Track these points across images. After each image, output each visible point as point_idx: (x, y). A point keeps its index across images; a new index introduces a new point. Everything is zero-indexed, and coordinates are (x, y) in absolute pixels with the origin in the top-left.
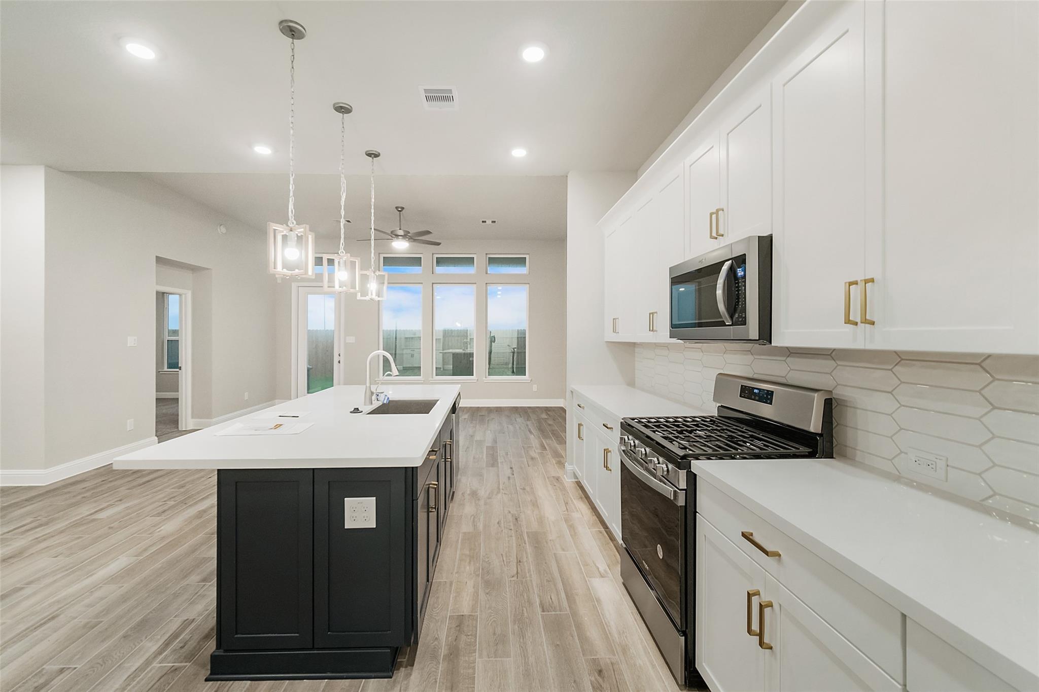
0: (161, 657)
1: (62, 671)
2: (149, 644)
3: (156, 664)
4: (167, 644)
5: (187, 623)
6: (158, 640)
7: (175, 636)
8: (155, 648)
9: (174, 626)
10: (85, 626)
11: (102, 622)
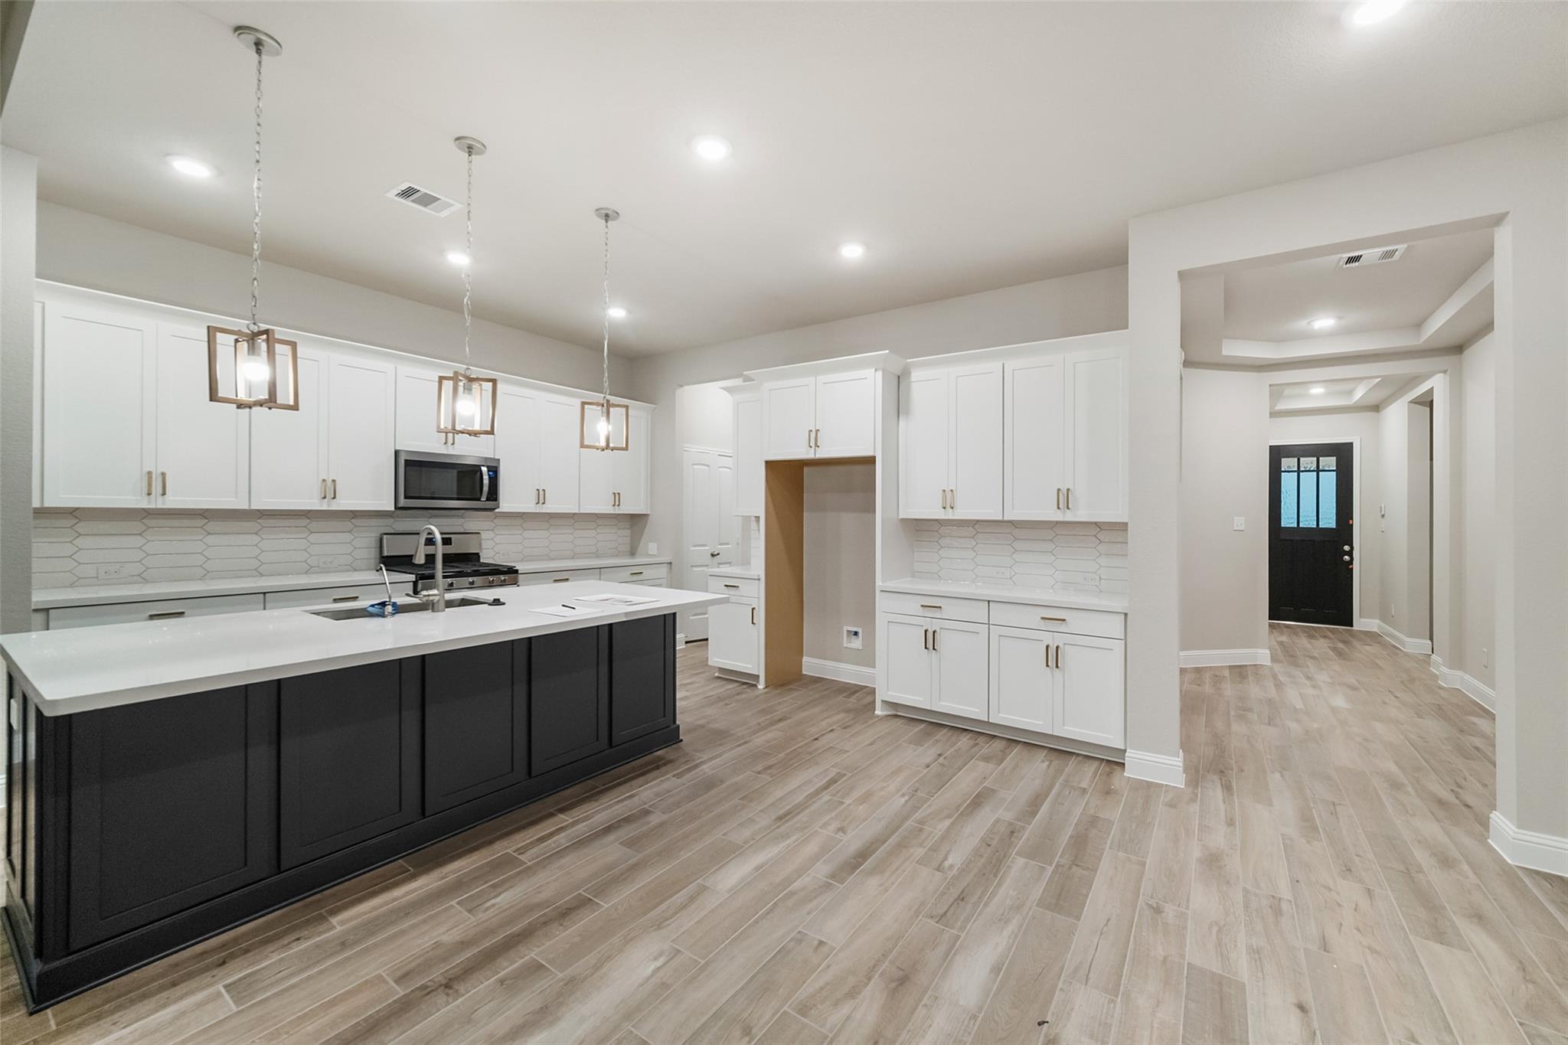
0: (701, 760)
1: (759, 773)
2: (707, 770)
3: (705, 758)
4: (696, 766)
5: (678, 776)
6: (702, 770)
7: (690, 770)
8: (705, 766)
9: (688, 776)
10: (751, 800)
11: (740, 799)
